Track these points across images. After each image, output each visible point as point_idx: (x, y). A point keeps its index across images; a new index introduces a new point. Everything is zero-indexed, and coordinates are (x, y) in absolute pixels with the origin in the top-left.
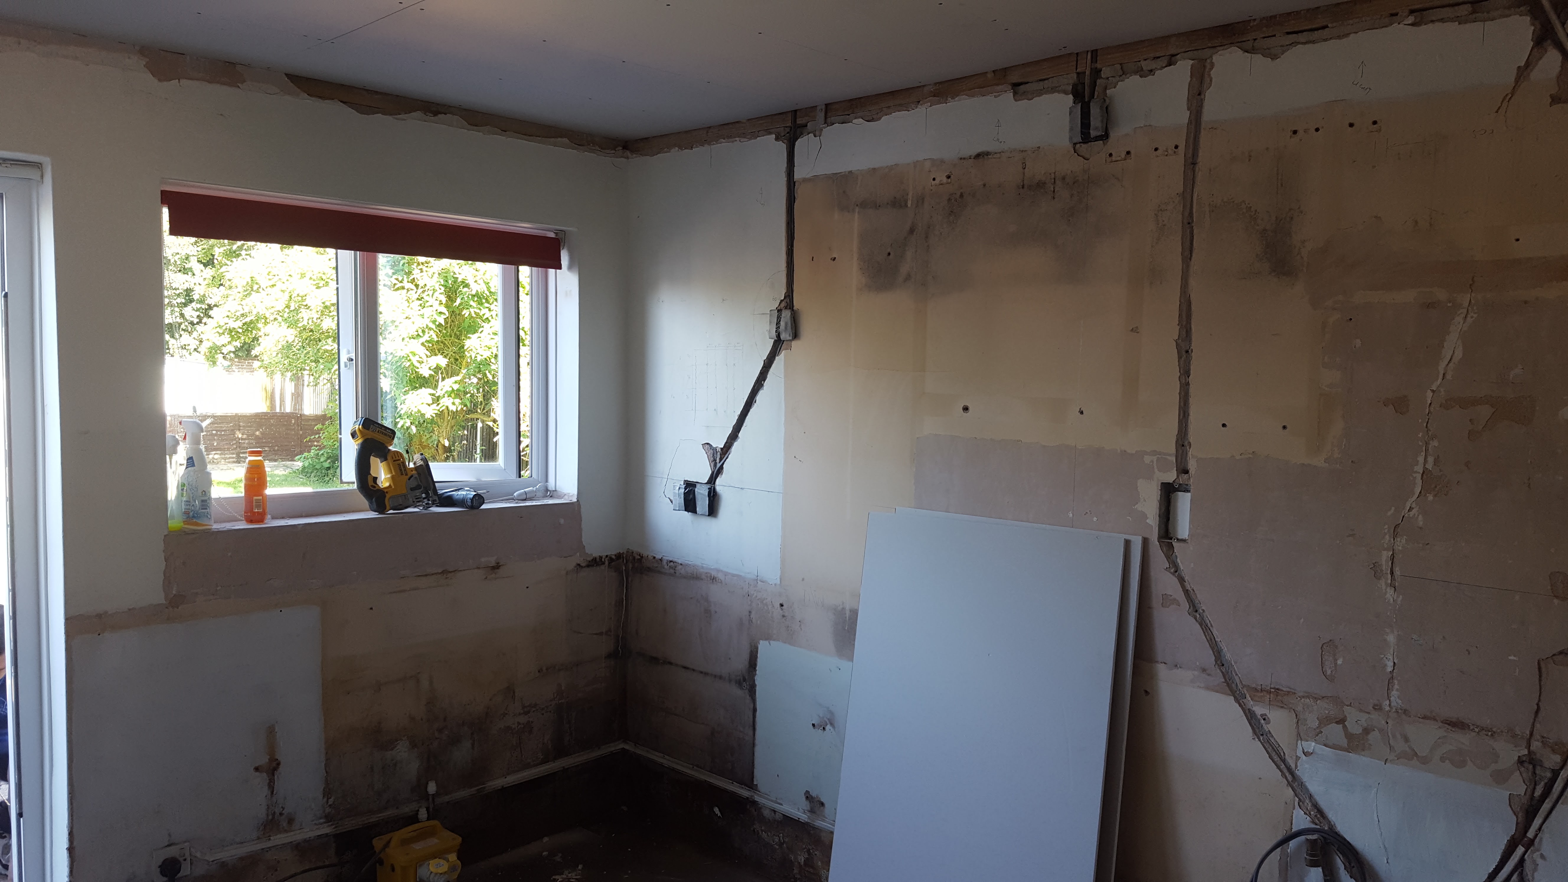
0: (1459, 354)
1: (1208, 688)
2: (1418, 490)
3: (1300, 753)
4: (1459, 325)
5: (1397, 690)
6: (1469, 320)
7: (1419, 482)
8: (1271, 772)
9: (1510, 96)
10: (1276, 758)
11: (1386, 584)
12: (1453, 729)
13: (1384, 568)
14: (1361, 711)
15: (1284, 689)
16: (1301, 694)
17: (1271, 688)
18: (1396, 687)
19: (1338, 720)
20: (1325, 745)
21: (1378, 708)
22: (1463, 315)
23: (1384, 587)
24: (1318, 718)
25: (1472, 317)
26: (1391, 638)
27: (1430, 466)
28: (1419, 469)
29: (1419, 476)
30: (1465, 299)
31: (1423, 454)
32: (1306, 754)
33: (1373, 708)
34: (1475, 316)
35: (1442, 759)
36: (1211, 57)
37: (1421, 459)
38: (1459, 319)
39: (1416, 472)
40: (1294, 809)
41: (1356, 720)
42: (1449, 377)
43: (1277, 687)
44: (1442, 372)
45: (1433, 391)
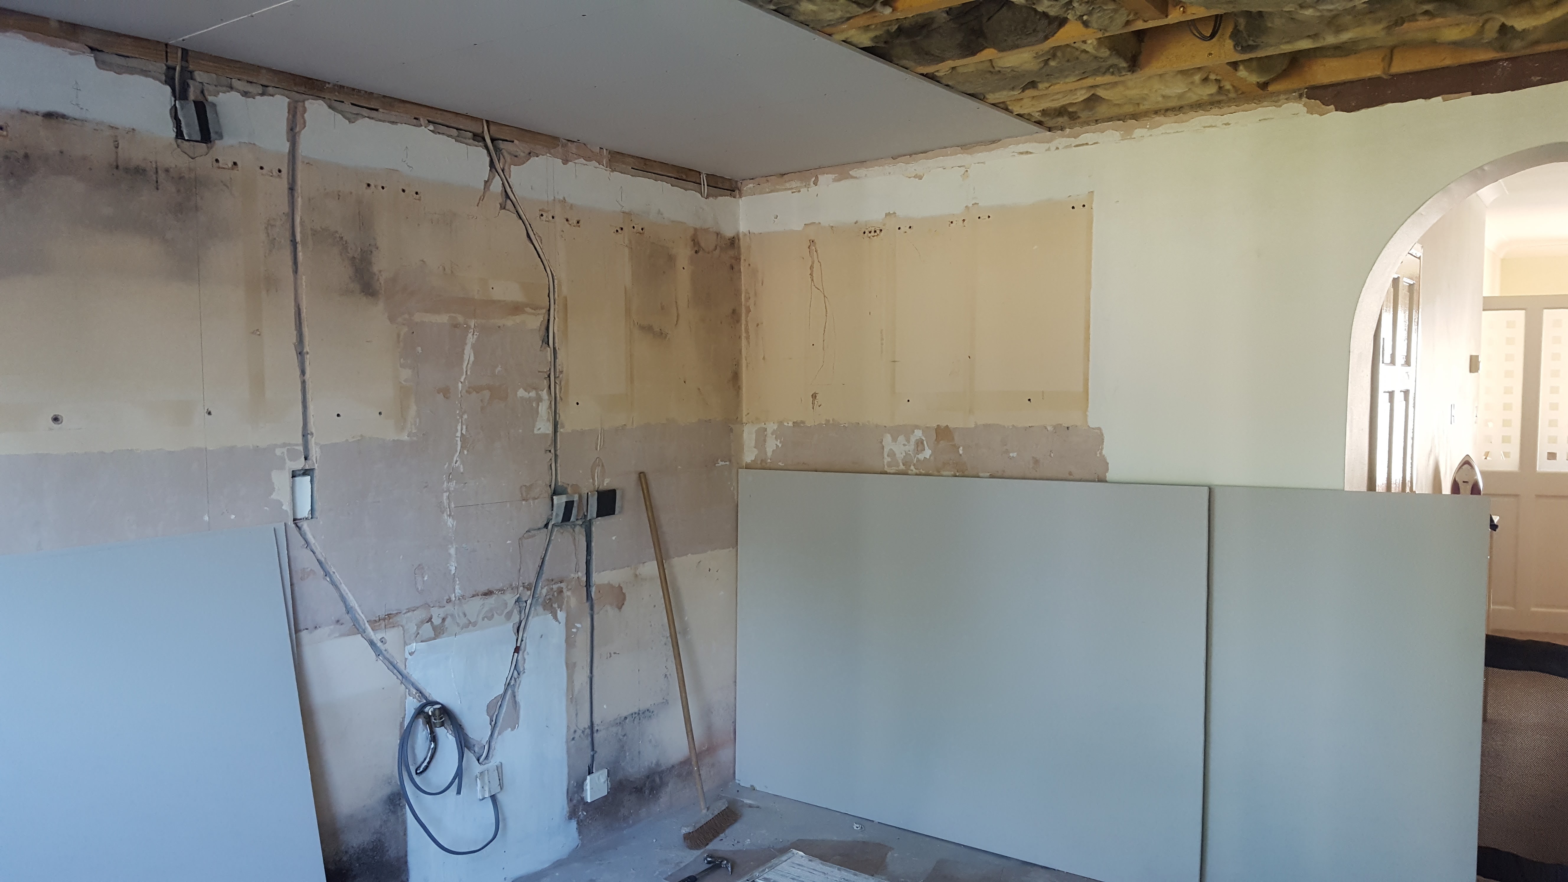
0: (472, 359)
1: (343, 635)
2: (459, 448)
3: (407, 655)
4: (471, 339)
5: (458, 584)
6: (475, 336)
7: (459, 443)
8: (392, 679)
9: (482, 197)
10: (391, 667)
11: (448, 516)
12: (487, 597)
13: (445, 504)
14: (440, 607)
15: (394, 613)
16: (405, 611)
17: (385, 616)
18: (458, 582)
19: (427, 620)
20: (422, 642)
21: (449, 601)
22: (472, 333)
23: (446, 518)
24: (416, 625)
25: (476, 335)
26: (452, 551)
27: (464, 432)
28: (459, 434)
29: (459, 439)
30: (472, 323)
31: (460, 424)
32: (411, 654)
33: (447, 602)
34: (478, 334)
35: (483, 619)
36: (304, 101)
37: (459, 428)
38: (470, 335)
39: (457, 437)
40: (406, 698)
41: (437, 615)
42: (469, 373)
43: (389, 613)
44: (465, 370)
45: (461, 382)
